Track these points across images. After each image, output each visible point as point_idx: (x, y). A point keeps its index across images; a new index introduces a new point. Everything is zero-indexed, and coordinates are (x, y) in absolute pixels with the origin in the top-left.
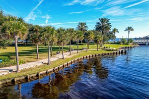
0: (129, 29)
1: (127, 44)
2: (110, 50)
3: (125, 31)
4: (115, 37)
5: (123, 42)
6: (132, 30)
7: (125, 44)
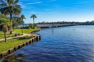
0: (34, 16)
1: (34, 28)
2: (24, 38)
3: (31, 17)
4: (24, 22)
5: (31, 27)
6: (36, 17)
7: (33, 28)
